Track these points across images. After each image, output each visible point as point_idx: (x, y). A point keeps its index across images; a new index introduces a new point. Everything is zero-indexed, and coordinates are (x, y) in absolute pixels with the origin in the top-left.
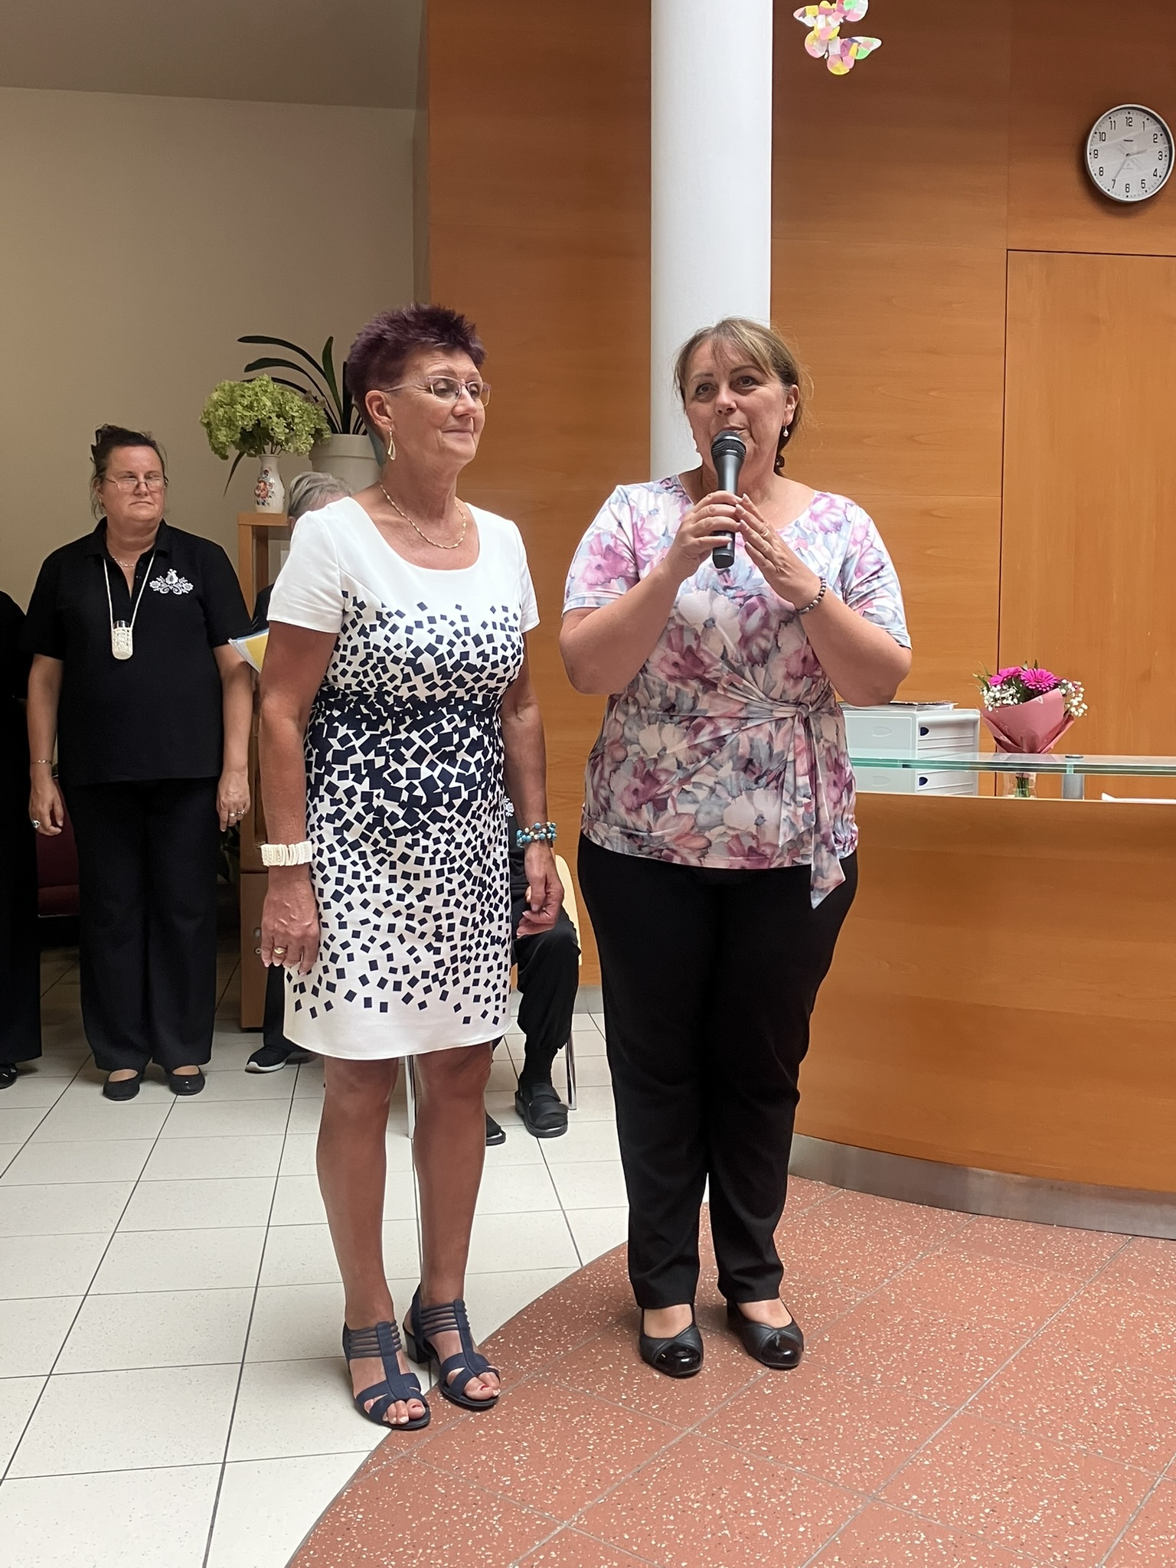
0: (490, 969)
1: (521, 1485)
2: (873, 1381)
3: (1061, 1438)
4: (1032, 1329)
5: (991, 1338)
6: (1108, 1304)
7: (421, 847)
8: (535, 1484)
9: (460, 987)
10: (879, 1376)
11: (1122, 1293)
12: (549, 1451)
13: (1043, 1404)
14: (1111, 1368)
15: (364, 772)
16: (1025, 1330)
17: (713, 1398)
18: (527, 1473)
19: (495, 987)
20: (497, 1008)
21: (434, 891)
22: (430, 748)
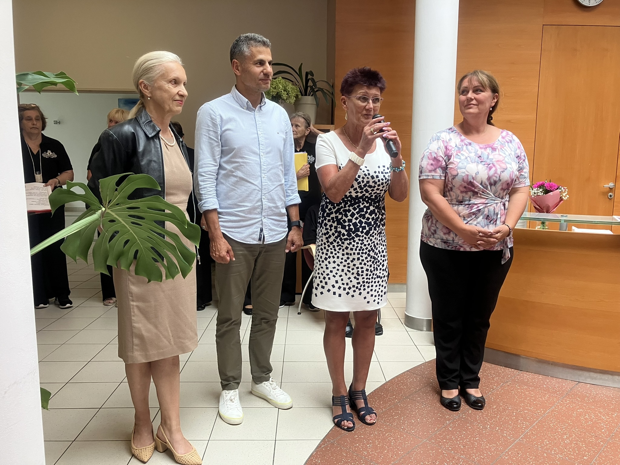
0: (376, 286)
1: (370, 455)
2: (486, 428)
3: (553, 453)
4: (542, 414)
5: (528, 416)
6: (569, 406)
7: (352, 245)
8: (375, 455)
9: (366, 291)
10: (489, 426)
11: (575, 403)
12: (379, 444)
13: (547, 440)
14: (571, 429)
15: (335, 220)
16: (540, 413)
17: (432, 430)
18: (372, 451)
19: (378, 292)
20: (379, 299)
21: (356, 259)
22: (356, 212)
